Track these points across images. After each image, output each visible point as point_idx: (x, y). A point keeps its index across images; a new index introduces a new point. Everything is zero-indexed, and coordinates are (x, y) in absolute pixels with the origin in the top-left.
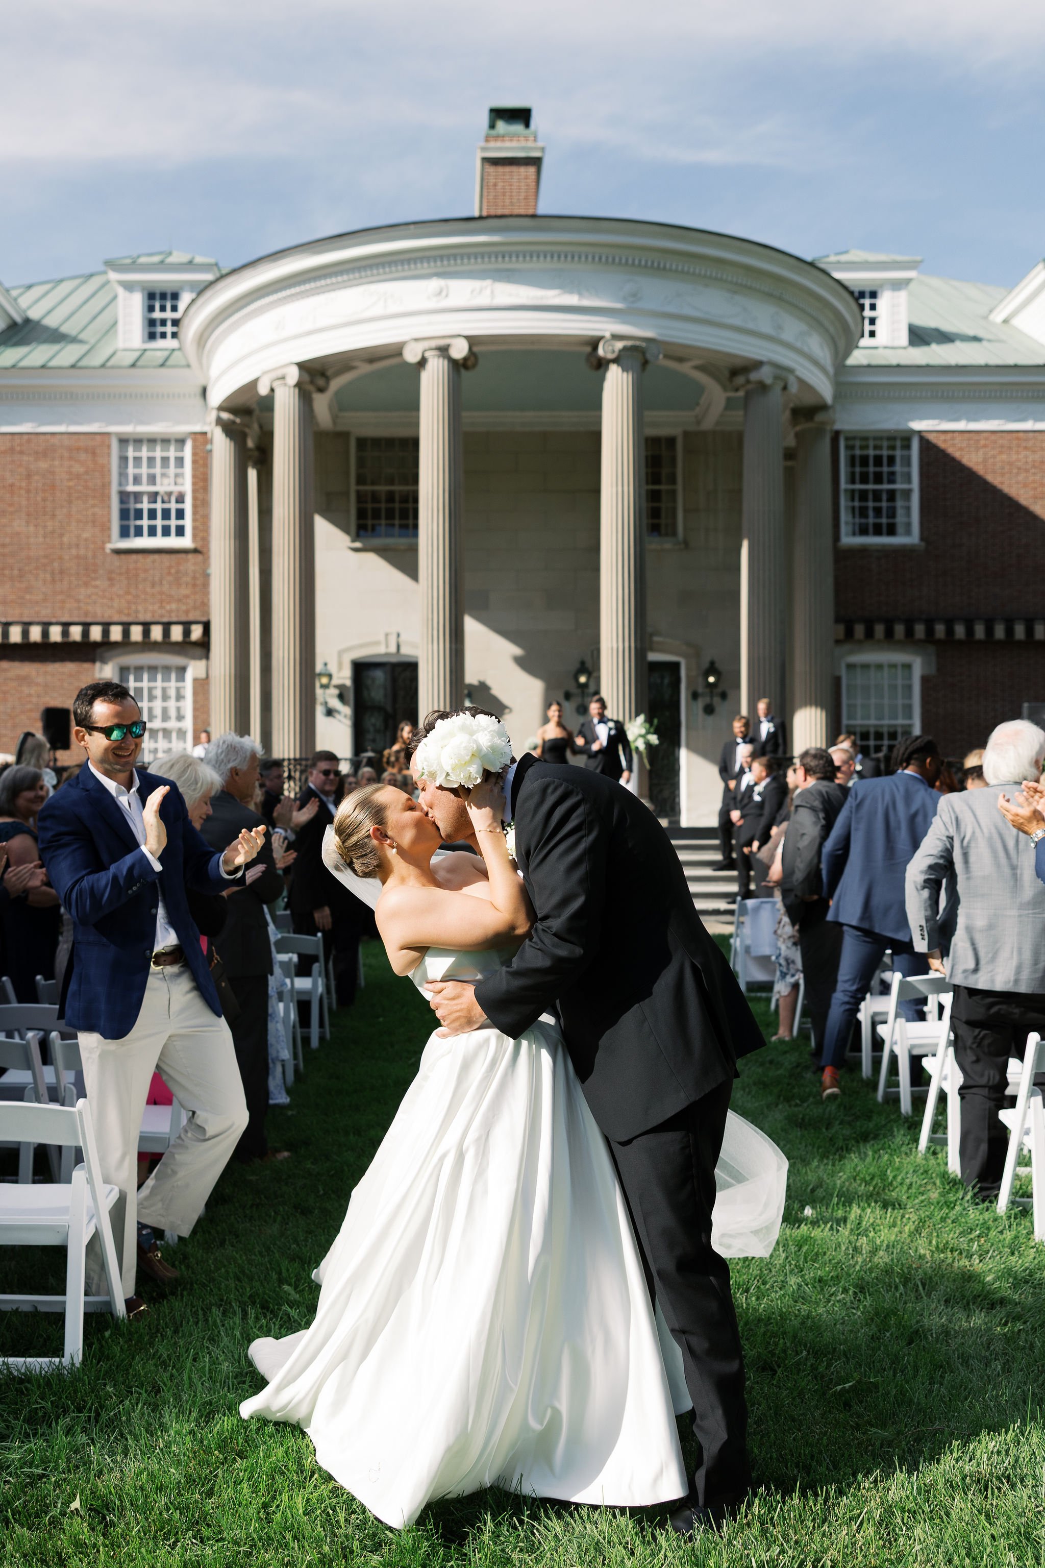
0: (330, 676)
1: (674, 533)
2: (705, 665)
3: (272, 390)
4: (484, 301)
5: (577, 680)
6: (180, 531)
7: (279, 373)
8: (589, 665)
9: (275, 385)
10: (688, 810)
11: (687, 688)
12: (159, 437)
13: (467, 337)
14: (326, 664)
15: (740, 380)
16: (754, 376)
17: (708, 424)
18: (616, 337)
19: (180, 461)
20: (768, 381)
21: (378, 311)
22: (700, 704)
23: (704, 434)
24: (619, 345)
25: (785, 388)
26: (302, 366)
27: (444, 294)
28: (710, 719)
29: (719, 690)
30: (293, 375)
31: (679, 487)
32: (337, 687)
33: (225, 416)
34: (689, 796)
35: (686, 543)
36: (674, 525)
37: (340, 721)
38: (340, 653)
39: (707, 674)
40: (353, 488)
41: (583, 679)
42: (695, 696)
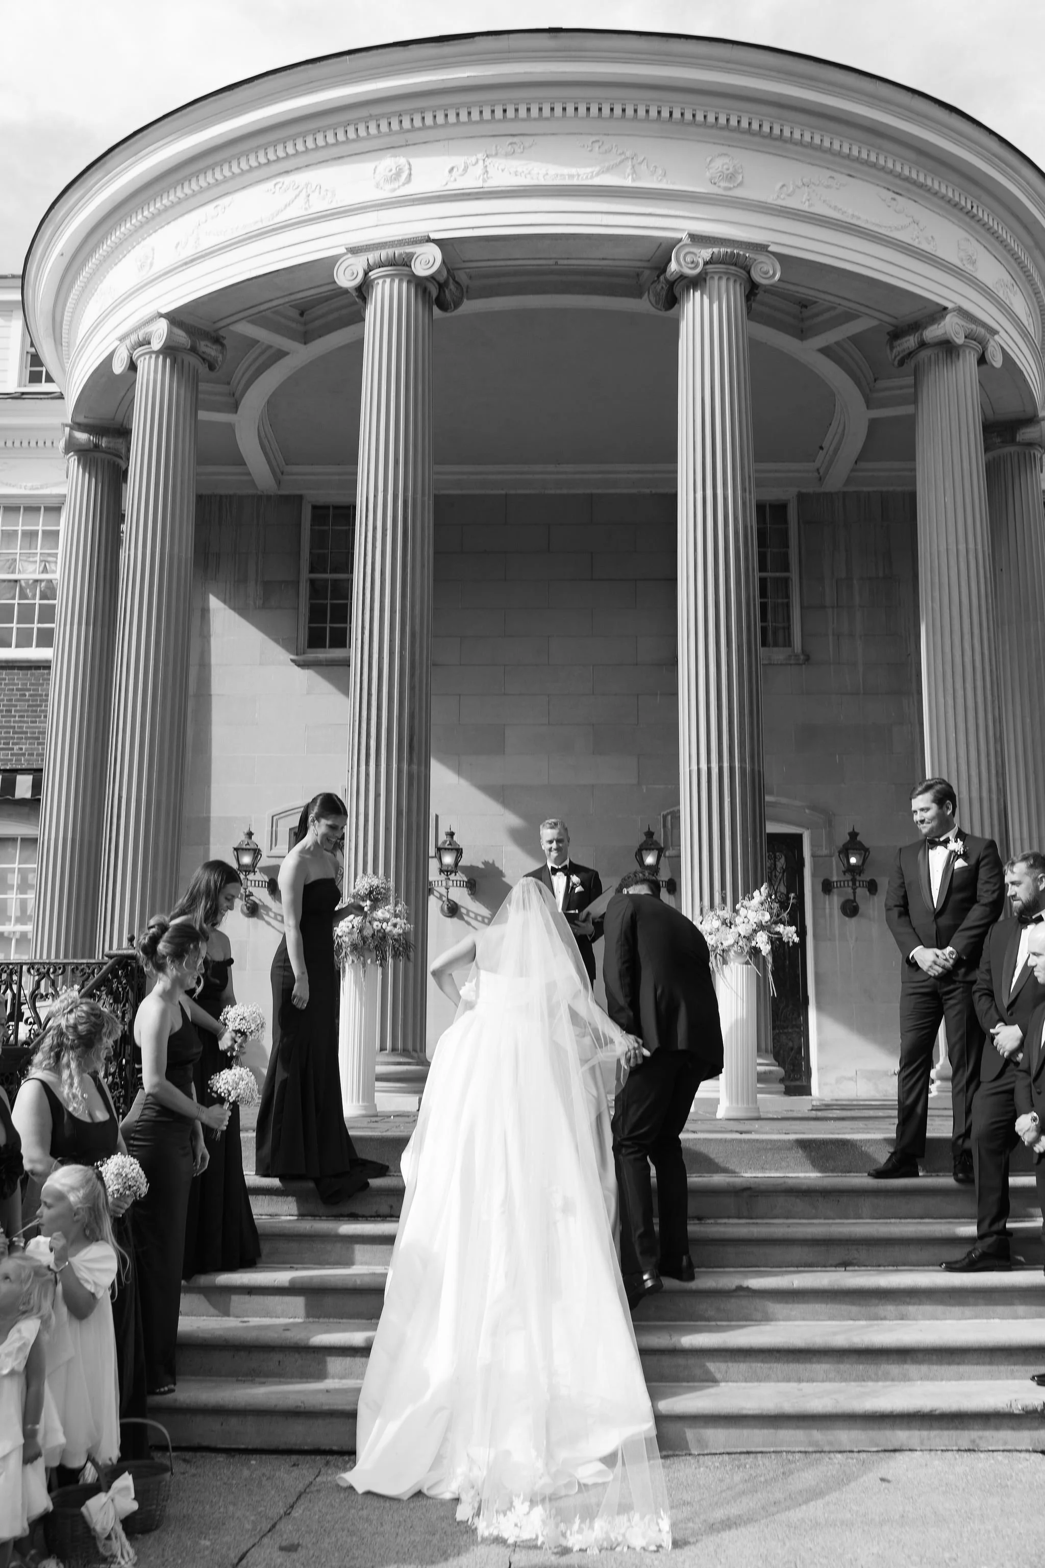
0: (256, 852)
1: (788, 643)
2: (843, 838)
3: (133, 367)
4: (471, 181)
5: (641, 861)
6: (46, 639)
7: (141, 334)
8: (659, 837)
9: (136, 354)
10: (820, 1069)
11: (814, 875)
12: (23, 503)
13: (439, 242)
14: (250, 835)
15: (910, 342)
16: (932, 333)
17: (835, 482)
18: (697, 239)
19: (52, 536)
20: (960, 340)
21: (295, 211)
22: (835, 901)
23: (829, 496)
24: (706, 254)
25: (982, 360)
26: (175, 318)
27: (404, 176)
28: (852, 923)
29: (866, 877)
30: (160, 332)
31: (794, 575)
32: (265, 870)
33: (82, 437)
34: (821, 1046)
35: (808, 658)
36: (788, 629)
37: (269, 923)
38: (274, 821)
39: (845, 852)
40: (305, 575)
41: (650, 860)
42: (827, 887)
